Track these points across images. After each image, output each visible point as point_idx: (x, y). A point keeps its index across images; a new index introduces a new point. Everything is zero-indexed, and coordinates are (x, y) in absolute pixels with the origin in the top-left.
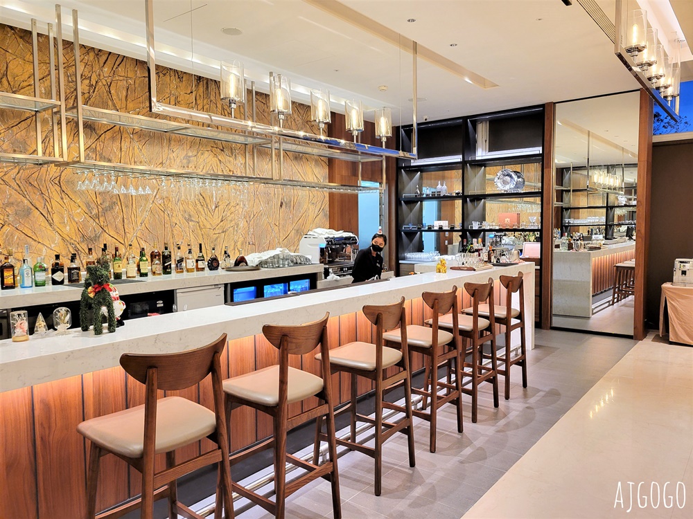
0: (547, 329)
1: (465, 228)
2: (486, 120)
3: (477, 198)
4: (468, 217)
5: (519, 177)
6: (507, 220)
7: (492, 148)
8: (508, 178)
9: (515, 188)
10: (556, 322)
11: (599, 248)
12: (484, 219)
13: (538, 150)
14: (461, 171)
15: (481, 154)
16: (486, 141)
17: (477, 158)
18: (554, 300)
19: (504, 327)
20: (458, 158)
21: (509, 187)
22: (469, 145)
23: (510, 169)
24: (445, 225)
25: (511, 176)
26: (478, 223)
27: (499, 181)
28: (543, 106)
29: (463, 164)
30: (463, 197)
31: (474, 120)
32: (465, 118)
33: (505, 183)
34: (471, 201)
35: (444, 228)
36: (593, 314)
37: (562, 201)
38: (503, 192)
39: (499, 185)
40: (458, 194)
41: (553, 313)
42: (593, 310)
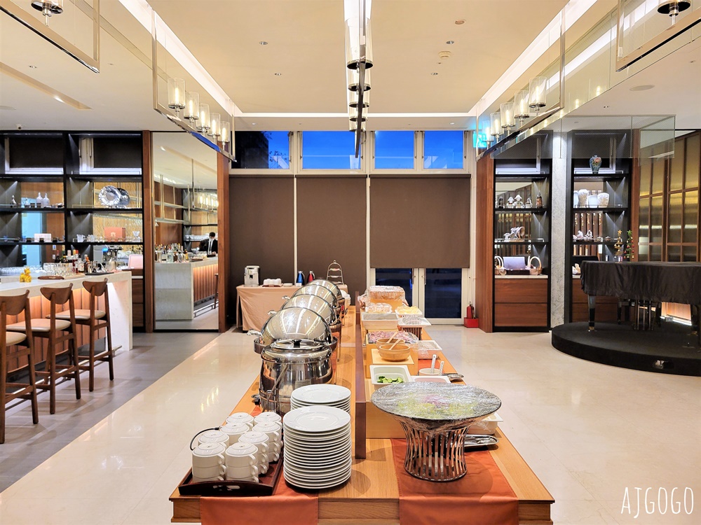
0: (150, 332)
1: (69, 240)
2: (90, 137)
3: (81, 212)
4: (71, 229)
5: (123, 194)
6: (113, 234)
7: (98, 164)
8: (112, 194)
9: (119, 204)
10: (158, 326)
11: (201, 260)
12: (91, 233)
13: (138, 171)
14: (62, 184)
15: (86, 169)
16: (91, 157)
17: (81, 173)
18: (156, 306)
19: (86, 328)
20: (59, 171)
21: (113, 203)
22: (71, 159)
23: (113, 186)
24: (48, 238)
25: (115, 193)
26: (83, 236)
27: (103, 198)
28: (140, 132)
29: (64, 178)
30: (66, 211)
31: (77, 136)
32: (66, 133)
33: (109, 198)
34: (75, 214)
35: (46, 241)
36: (195, 316)
37: (182, 219)
38: (107, 207)
39: (103, 200)
40: (60, 206)
41: (156, 318)
42: (195, 314)
